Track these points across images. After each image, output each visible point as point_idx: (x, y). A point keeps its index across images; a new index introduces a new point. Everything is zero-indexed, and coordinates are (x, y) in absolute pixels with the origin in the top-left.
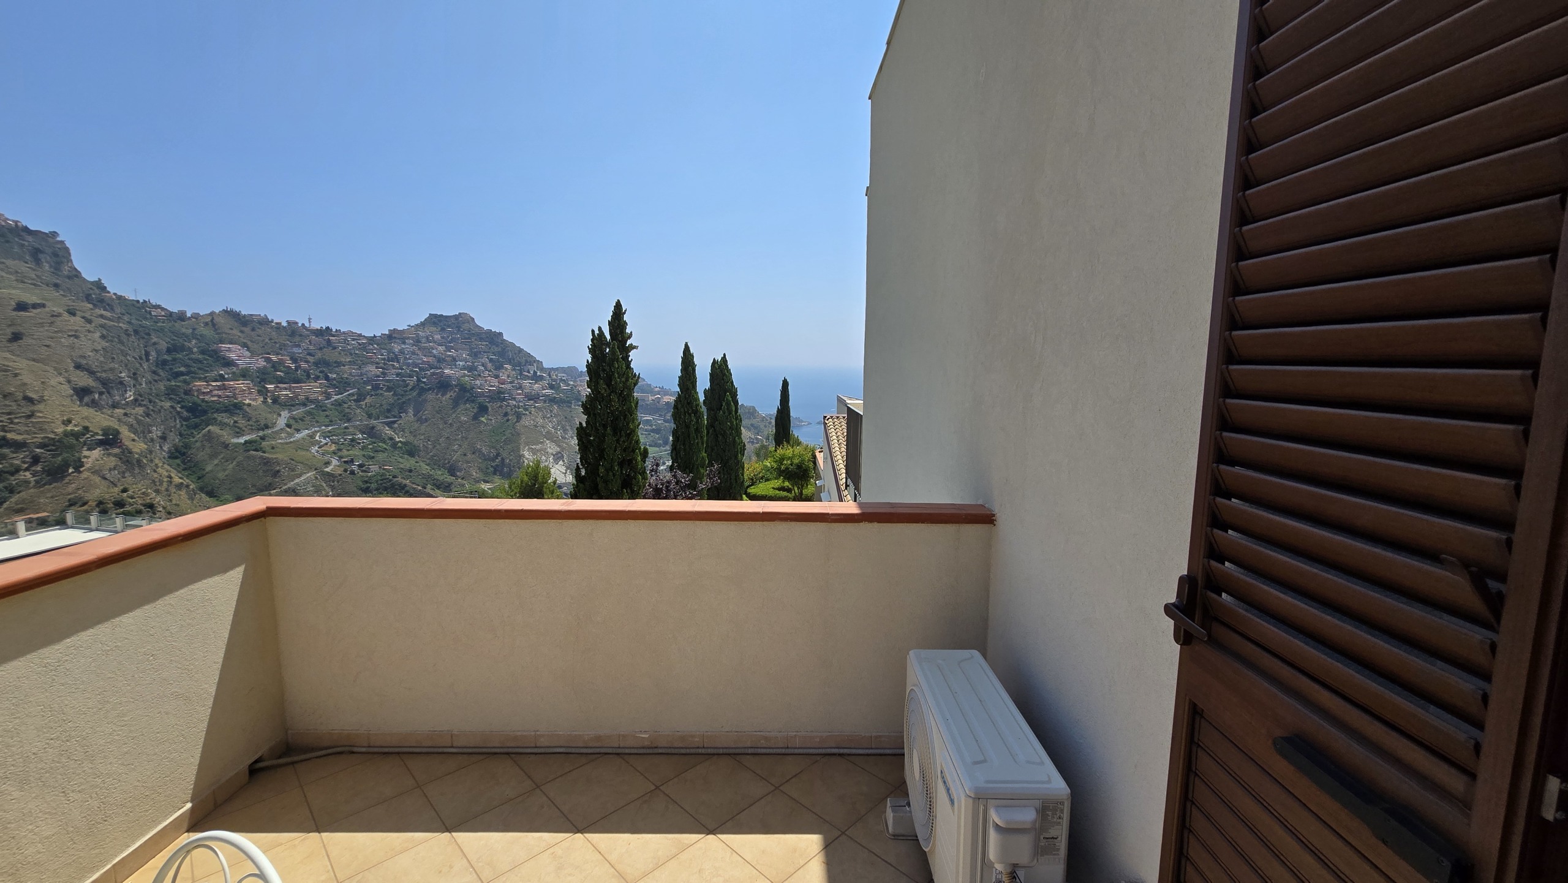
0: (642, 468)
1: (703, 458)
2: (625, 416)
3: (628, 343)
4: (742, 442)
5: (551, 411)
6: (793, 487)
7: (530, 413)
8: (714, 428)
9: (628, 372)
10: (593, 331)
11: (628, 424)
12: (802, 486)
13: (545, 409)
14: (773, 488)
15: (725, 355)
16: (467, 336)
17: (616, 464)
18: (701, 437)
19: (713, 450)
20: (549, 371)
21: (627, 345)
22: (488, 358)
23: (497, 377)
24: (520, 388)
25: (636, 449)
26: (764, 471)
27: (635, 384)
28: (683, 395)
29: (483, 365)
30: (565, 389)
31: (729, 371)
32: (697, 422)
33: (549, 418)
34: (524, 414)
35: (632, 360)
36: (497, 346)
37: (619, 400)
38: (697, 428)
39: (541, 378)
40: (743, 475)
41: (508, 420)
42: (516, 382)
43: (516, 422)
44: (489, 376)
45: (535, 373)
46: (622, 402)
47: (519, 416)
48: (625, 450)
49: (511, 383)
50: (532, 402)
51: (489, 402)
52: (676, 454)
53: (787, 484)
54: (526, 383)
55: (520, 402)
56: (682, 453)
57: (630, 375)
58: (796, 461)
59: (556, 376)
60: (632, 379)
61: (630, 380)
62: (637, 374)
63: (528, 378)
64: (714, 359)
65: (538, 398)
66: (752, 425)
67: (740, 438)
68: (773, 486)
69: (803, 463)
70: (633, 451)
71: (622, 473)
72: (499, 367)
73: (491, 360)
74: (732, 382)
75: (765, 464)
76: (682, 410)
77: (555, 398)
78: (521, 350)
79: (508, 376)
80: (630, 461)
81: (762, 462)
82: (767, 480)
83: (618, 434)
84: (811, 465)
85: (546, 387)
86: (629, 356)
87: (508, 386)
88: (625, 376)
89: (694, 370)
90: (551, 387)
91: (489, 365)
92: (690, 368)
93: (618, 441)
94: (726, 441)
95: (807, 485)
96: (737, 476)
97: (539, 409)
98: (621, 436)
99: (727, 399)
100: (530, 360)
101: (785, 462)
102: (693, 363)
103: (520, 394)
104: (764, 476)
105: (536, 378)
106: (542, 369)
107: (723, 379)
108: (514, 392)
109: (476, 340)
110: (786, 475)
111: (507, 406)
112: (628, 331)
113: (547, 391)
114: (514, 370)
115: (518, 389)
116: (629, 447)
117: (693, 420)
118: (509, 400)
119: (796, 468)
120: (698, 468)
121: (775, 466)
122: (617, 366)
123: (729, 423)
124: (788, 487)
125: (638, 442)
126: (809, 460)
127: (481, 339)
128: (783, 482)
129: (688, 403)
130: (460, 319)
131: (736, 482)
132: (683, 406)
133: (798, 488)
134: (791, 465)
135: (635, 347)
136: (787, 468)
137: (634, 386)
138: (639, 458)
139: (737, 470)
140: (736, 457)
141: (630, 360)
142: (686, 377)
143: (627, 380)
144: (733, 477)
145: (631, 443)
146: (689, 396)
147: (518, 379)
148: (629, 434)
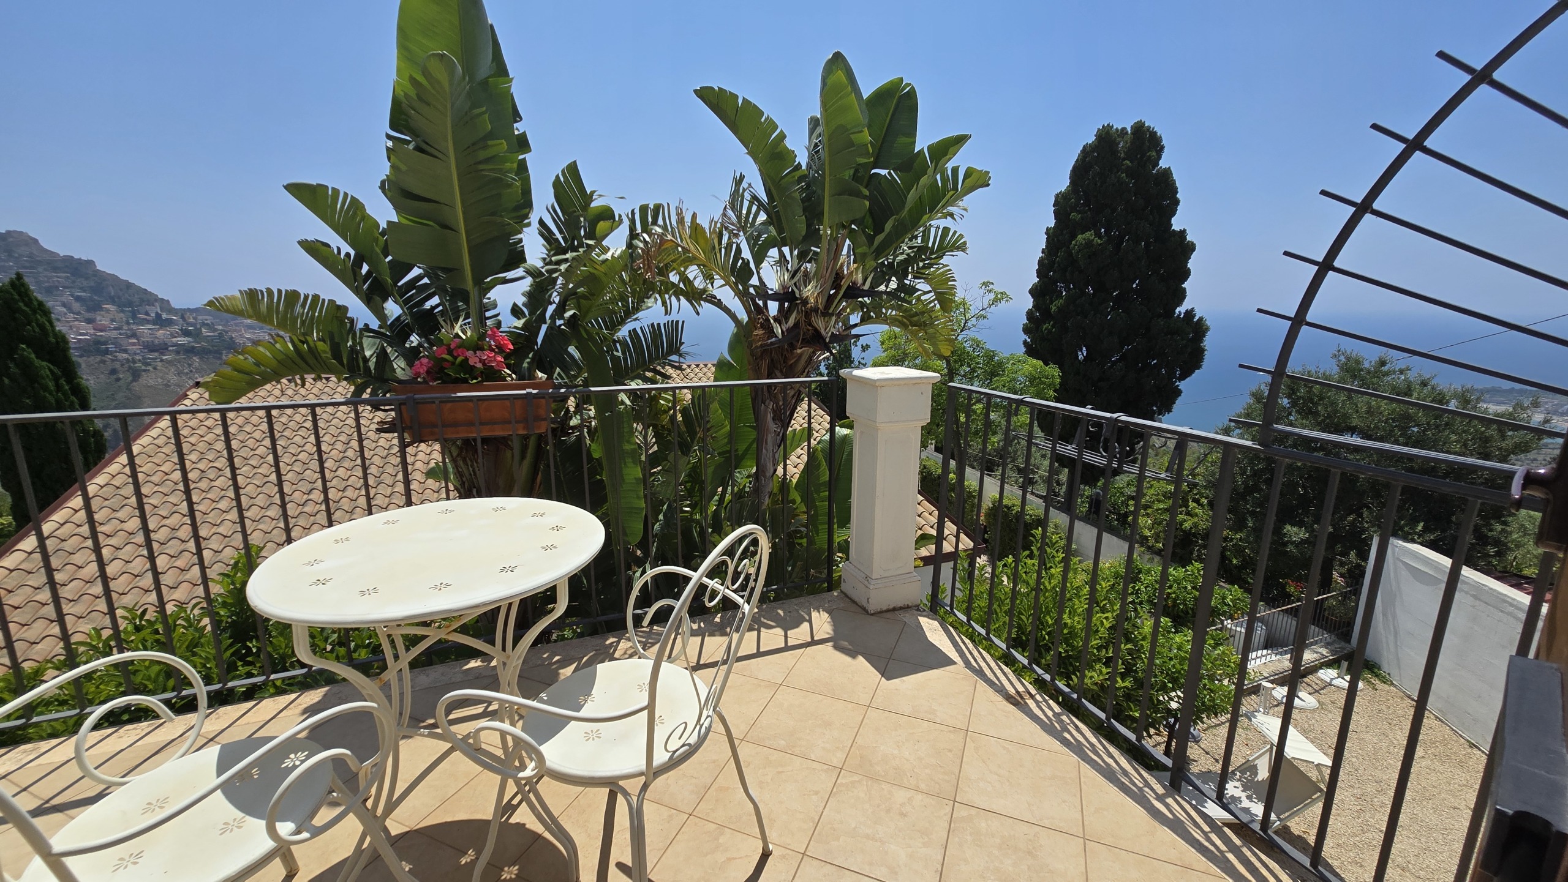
5: (190, 365)
7: (155, 368)
13: (179, 362)
16: (27, 264)
20: (183, 313)
22: (72, 296)
23: (89, 321)
24: (134, 335)
29: (64, 305)
30: (209, 336)
33: (187, 373)
34: (144, 371)
36: (87, 279)
39: (170, 322)
41: (118, 379)
42: (125, 327)
43: (132, 382)
44: (77, 320)
45: (158, 316)
47: (136, 375)
49: (116, 329)
50: (156, 354)
51: (81, 356)
54: (144, 329)
55: (135, 354)
59: (195, 318)
63: (148, 322)
65: (167, 349)
72: (96, 307)
73: (78, 299)
77: (193, 347)
78: (129, 285)
79: (113, 320)
85: (177, 333)
87: (114, 334)
90: (186, 333)
91: (76, 306)
97: (169, 362)
100: (147, 298)
103: (134, 344)
105: (159, 321)
106: (171, 311)
108: (124, 342)
109: (45, 270)
111: (113, 360)
113: (179, 339)
114: (122, 311)
115: (129, 337)
118: (116, 352)
127: (56, 269)
130: (11, 240)
147: (128, 323)
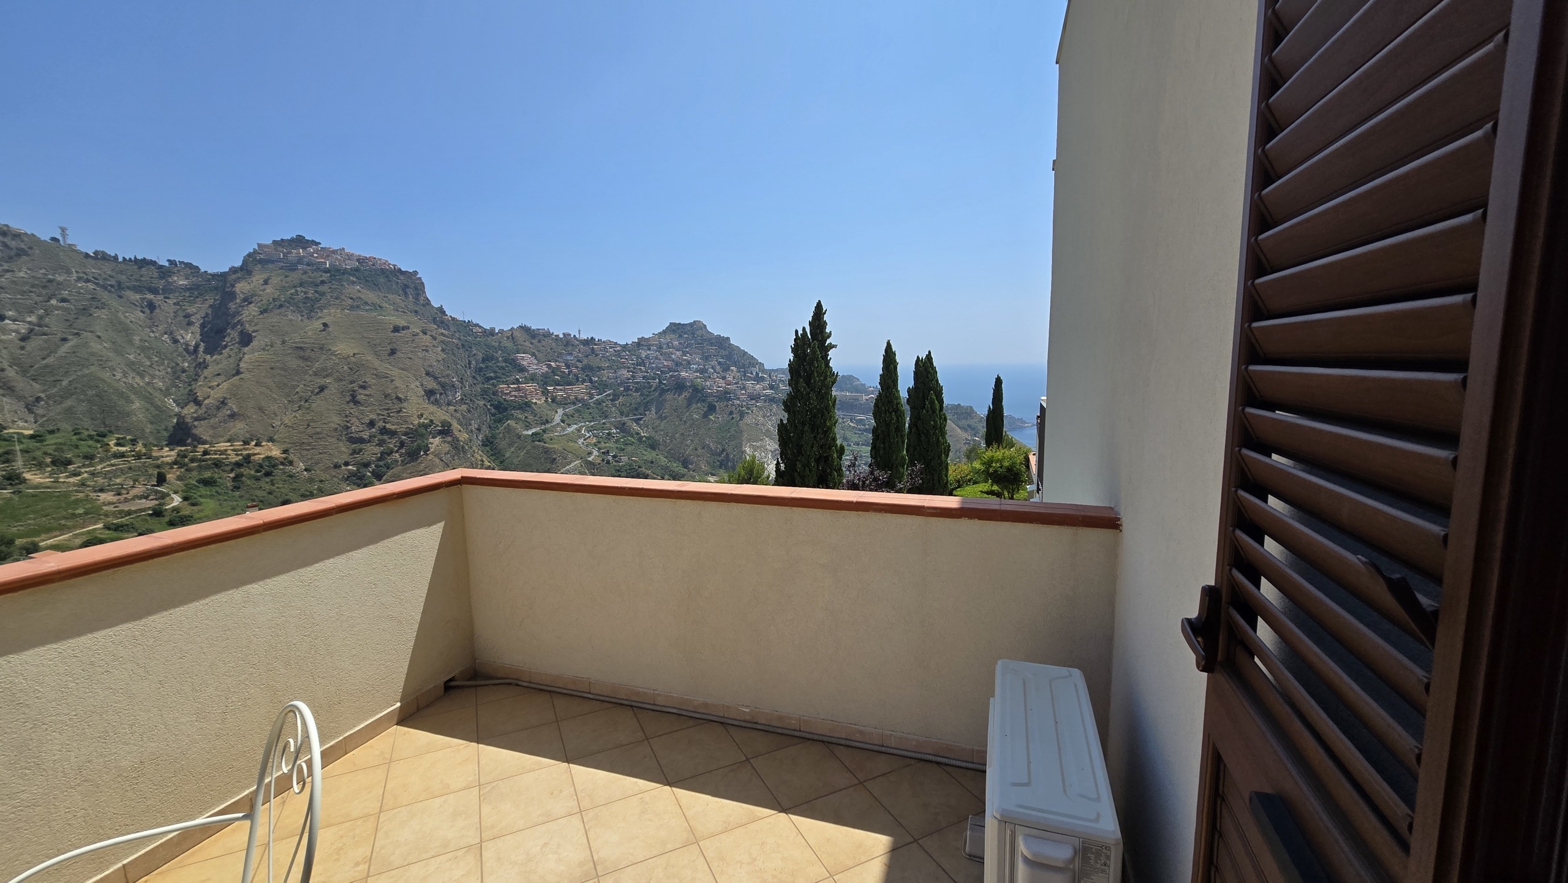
0: (838, 465)
1: (903, 457)
2: (823, 415)
3: (828, 342)
4: (946, 442)
5: (771, 410)
6: (1003, 491)
7: (752, 412)
8: (917, 427)
9: (826, 370)
10: (797, 332)
11: (825, 422)
12: (1013, 491)
13: (765, 408)
14: (982, 492)
15: (930, 352)
16: (700, 342)
17: (813, 460)
18: (902, 436)
19: (915, 449)
20: (770, 372)
21: (826, 345)
22: (717, 361)
23: (724, 378)
24: (744, 388)
25: (833, 446)
26: (971, 474)
27: (833, 383)
28: (884, 393)
29: (712, 368)
30: (783, 389)
31: (934, 369)
32: (898, 421)
33: (769, 416)
34: (747, 413)
35: (831, 358)
36: (725, 350)
37: (817, 398)
38: (898, 426)
39: (763, 379)
40: (946, 476)
41: (733, 418)
42: (740, 383)
43: (739, 420)
44: (718, 377)
45: (757, 374)
46: (820, 399)
47: (742, 415)
48: (821, 447)
49: (736, 383)
50: (754, 401)
51: (717, 402)
52: (876, 453)
53: (995, 488)
54: (749, 384)
55: (743, 401)
56: (882, 452)
57: (829, 374)
58: (1006, 464)
59: (776, 376)
60: (830, 378)
61: (828, 379)
62: (836, 373)
63: (751, 379)
64: (918, 357)
65: (760, 398)
66: (969, 426)
67: (944, 437)
68: (981, 489)
69: (1015, 467)
70: (830, 448)
71: (818, 469)
72: (726, 369)
73: (719, 363)
74: (937, 380)
75: (974, 466)
76: (883, 409)
77: (774, 397)
78: (745, 353)
79: (734, 378)
80: (827, 458)
81: (971, 464)
82: (975, 483)
83: (816, 431)
84: (1023, 468)
85: (767, 387)
86: (828, 355)
87: (733, 387)
88: (824, 374)
89: (896, 368)
90: (771, 387)
91: (718, 368)
92: (892, 366)
93: (815, 438)
94: (929, 441)
95: (1019, 490)
96: (940, 478)
97: (760, 408)
98: (818, 433)
99: (931, 397)
100: (753, 362)
101: (994, 465)
102: (895, 361)
103: (743, 394)
104: (972, 479)
105: (758, 379)
106: (764, 371)
107: (927, 377)
108: (739, 392)
109: (707, 345)
110: (995, 478)
111: (732, 405)
112: (828, 331)
113: (767, 391)
114: (739, 371)
115: (742, 389)
116: (826, 445)
117: (893, 419)
118: (734, 399)
119: (1006, 472)
120: (897, 467)
121: (983, 468)
122: (816, 365)
123: (932, 423)
124: (998, 490)
125: (834, 439)
126: (1021, 463)
127: (712, 344)
128: (992, 485)
129: (889, 402)
130: (695, 326)
131: (939, 483)
132: (883, 405)
133: (1009, 492)
134: (1001, 467)
135: (835, 346)
136: (996, 471)
137: (832, 385)
138: (835, 455)
139: (941, 470)
140: (940, 457)
141: (829, 358)
142: (887, 375)
143: (825, 379)
144: (936, 478)
145: (827, 440)
146: (890, 394)
147: (741, 380)
148: (826, 431)
